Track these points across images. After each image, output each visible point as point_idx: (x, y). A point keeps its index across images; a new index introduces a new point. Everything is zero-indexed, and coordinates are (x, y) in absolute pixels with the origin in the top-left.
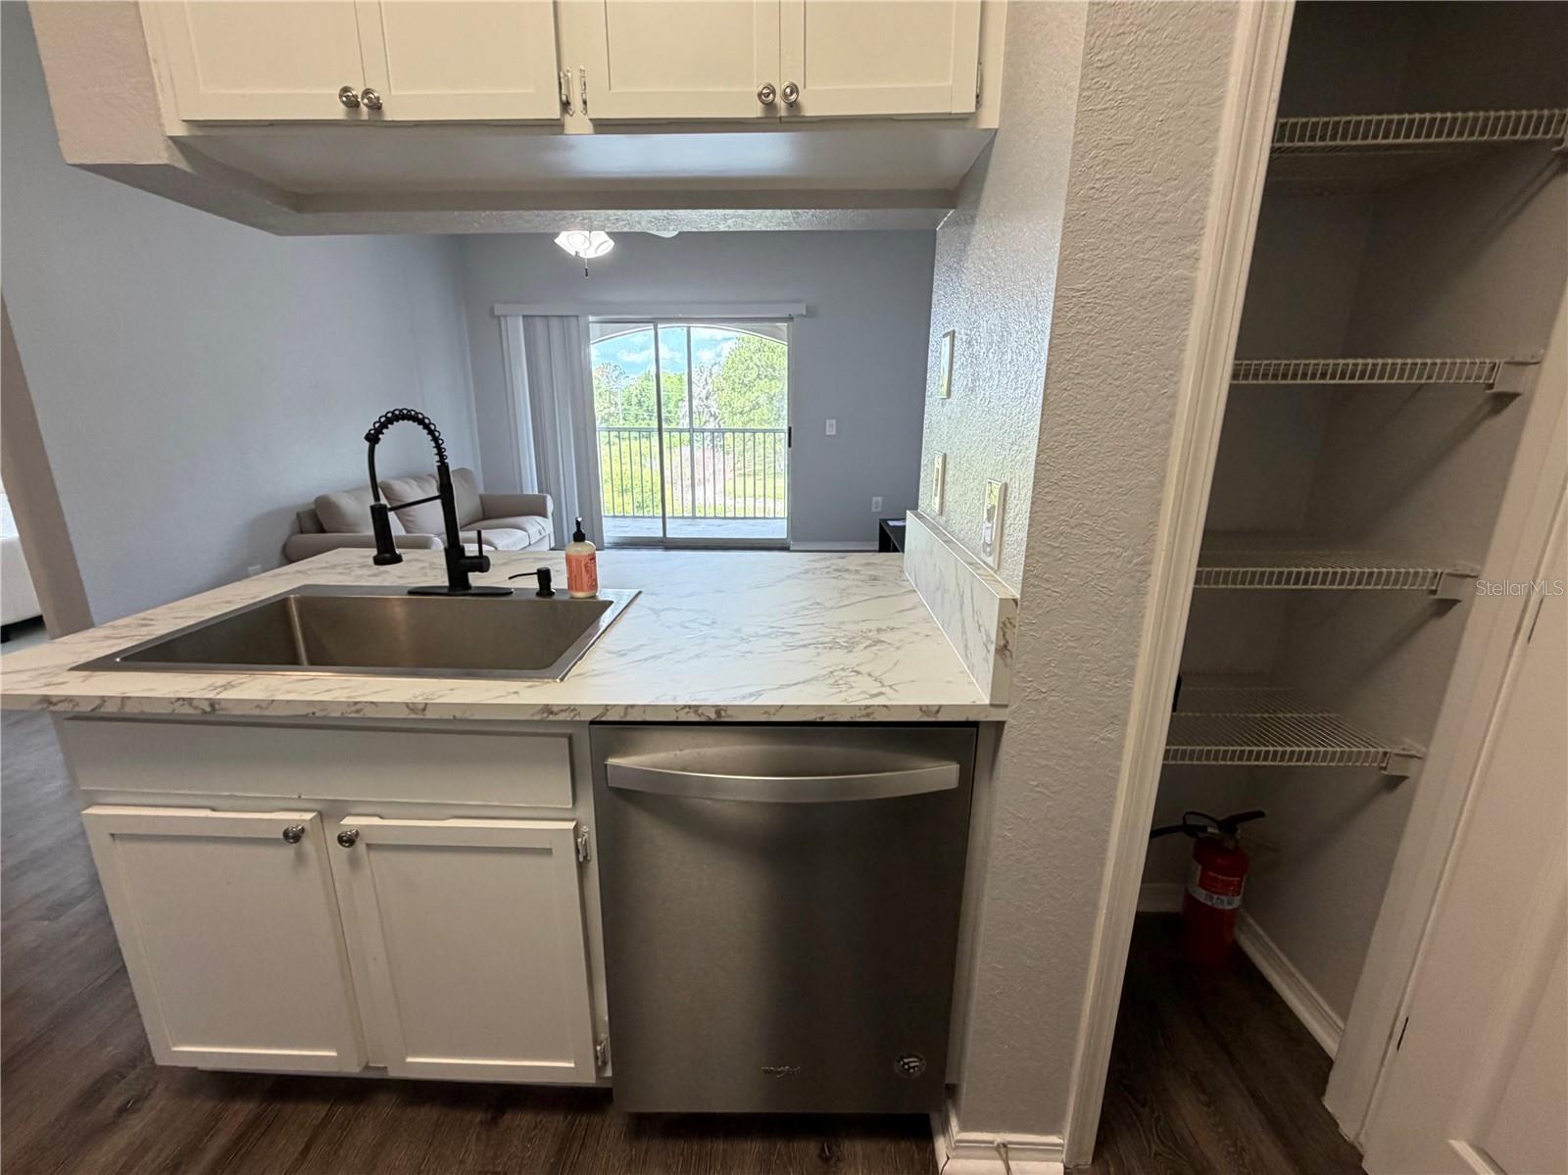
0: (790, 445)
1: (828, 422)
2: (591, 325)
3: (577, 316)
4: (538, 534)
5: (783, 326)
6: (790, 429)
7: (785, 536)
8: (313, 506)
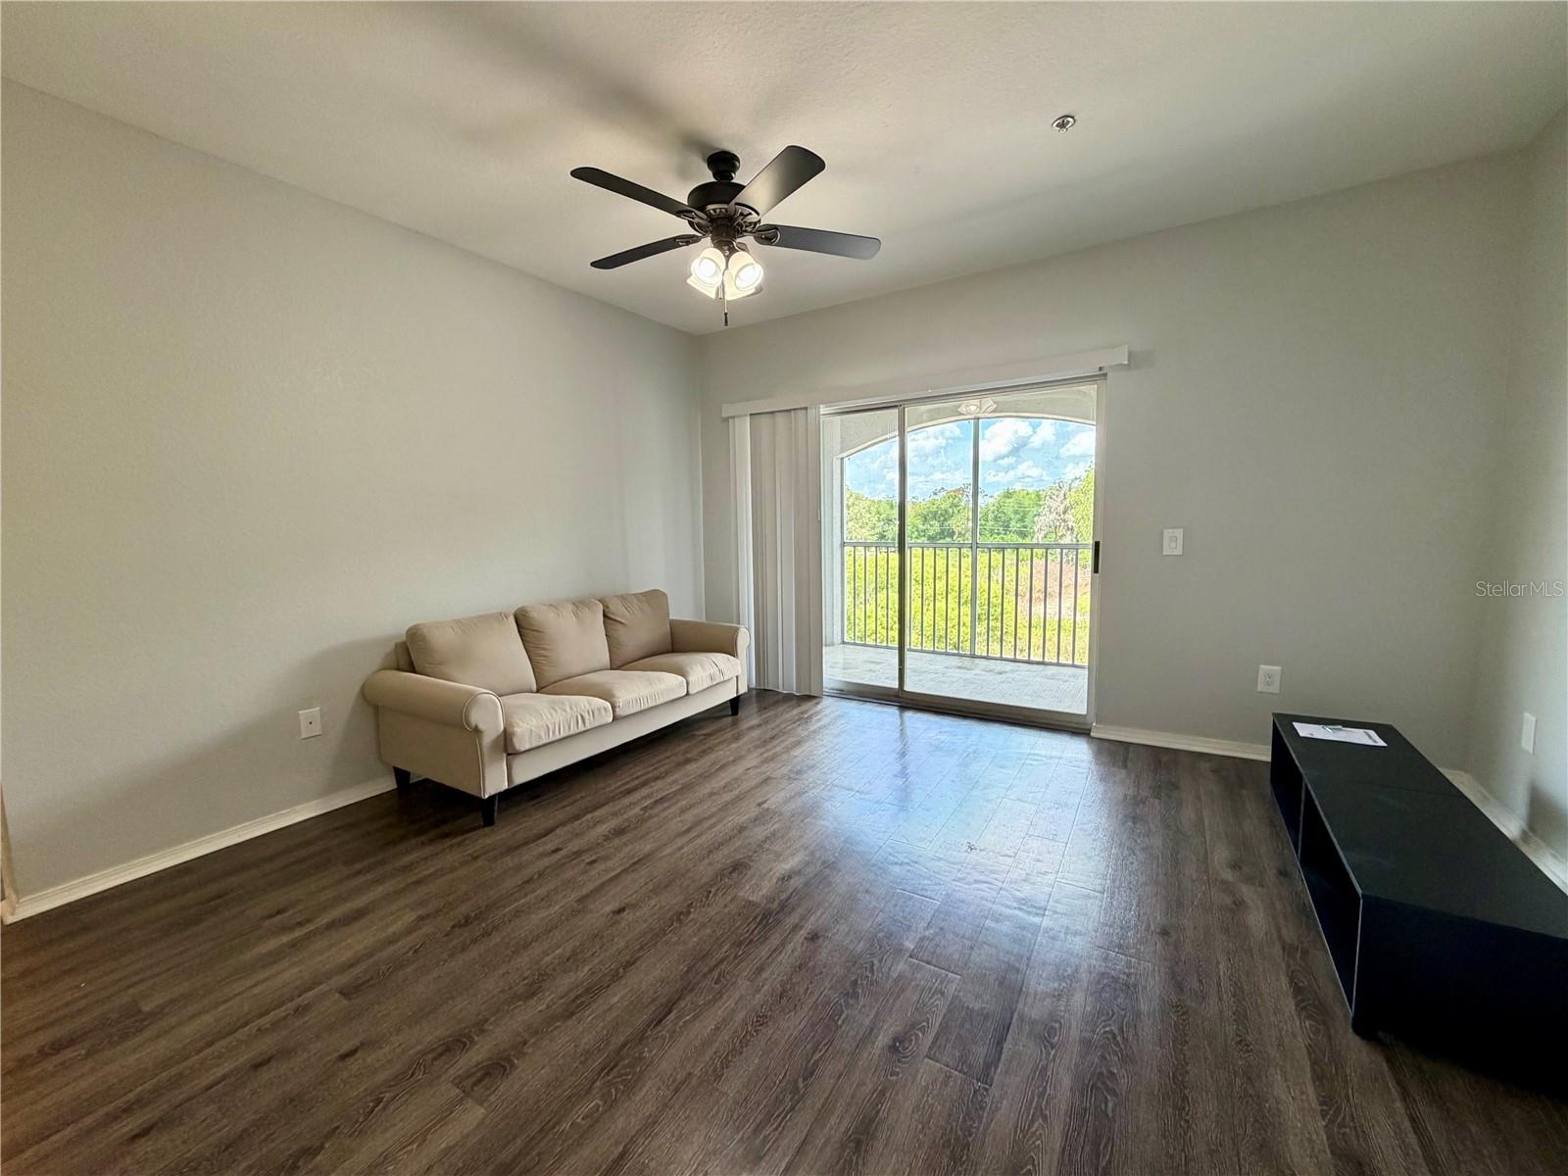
0: (1096, 570)
1: (1167, 533)
2: (822, 418)
3: (806, 408)
4: (709, 680)
5: (1091, 389)
6: (1097, 545)
7: (1084, 712)
8: (404, 639)
